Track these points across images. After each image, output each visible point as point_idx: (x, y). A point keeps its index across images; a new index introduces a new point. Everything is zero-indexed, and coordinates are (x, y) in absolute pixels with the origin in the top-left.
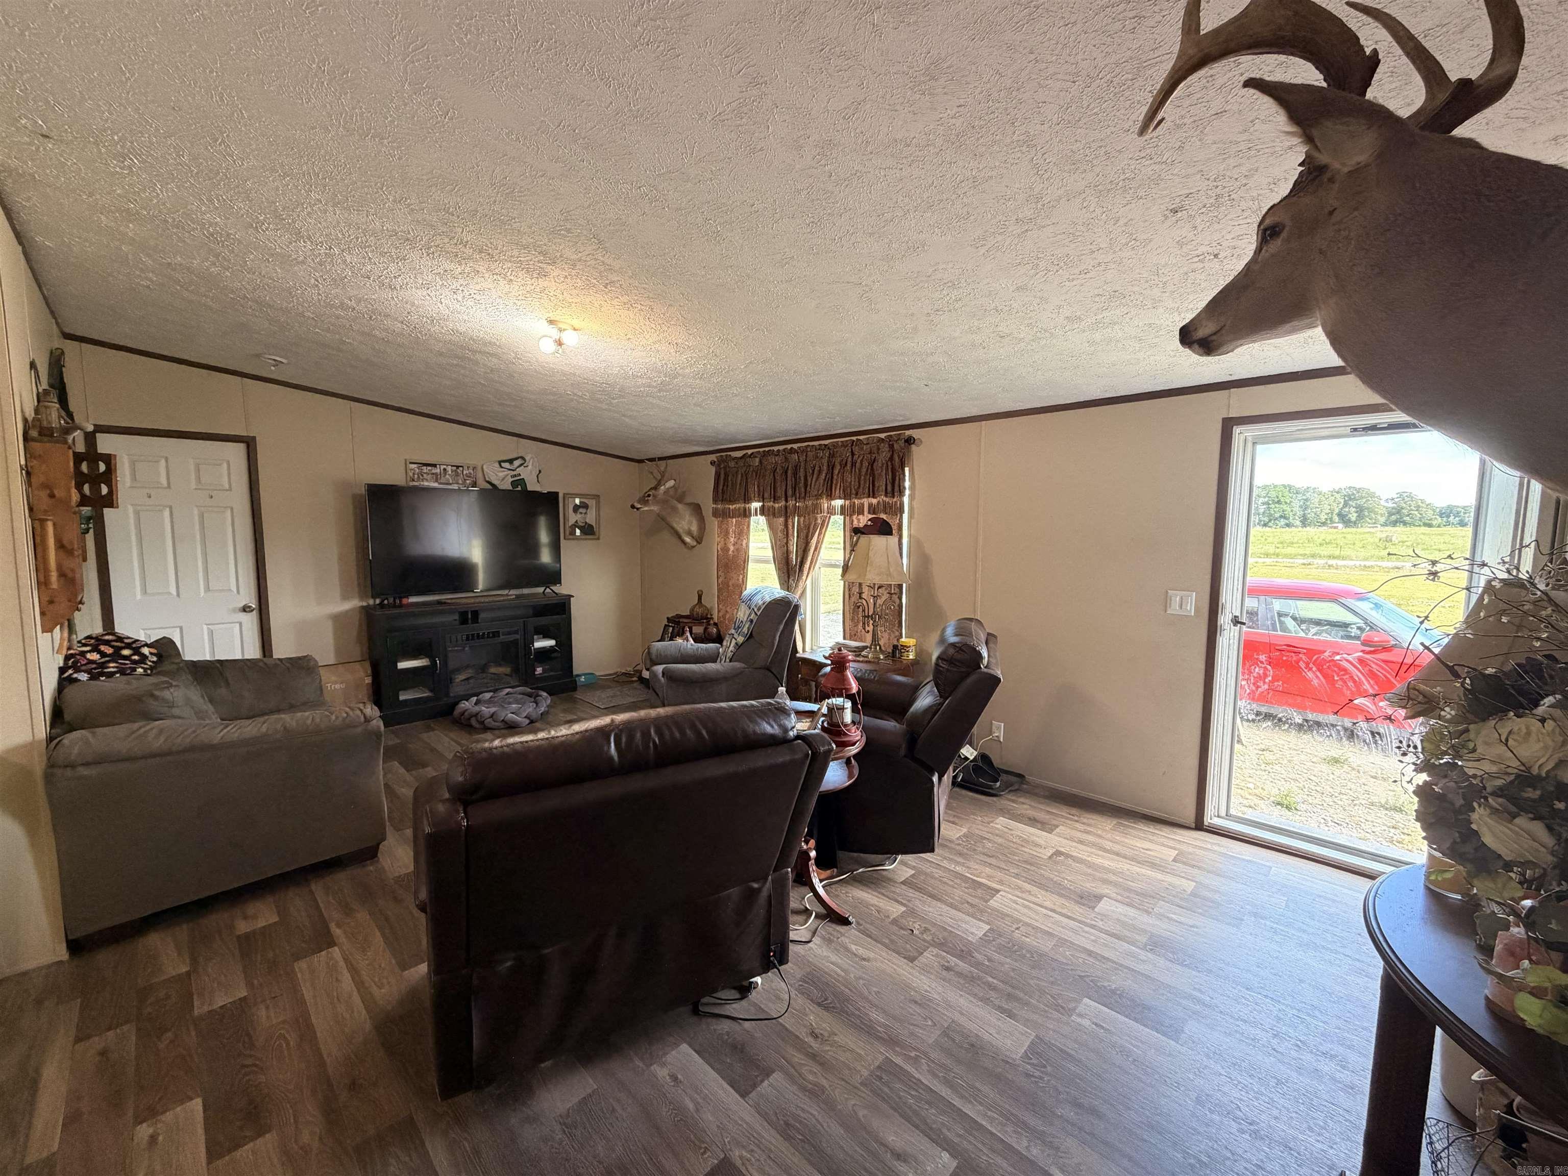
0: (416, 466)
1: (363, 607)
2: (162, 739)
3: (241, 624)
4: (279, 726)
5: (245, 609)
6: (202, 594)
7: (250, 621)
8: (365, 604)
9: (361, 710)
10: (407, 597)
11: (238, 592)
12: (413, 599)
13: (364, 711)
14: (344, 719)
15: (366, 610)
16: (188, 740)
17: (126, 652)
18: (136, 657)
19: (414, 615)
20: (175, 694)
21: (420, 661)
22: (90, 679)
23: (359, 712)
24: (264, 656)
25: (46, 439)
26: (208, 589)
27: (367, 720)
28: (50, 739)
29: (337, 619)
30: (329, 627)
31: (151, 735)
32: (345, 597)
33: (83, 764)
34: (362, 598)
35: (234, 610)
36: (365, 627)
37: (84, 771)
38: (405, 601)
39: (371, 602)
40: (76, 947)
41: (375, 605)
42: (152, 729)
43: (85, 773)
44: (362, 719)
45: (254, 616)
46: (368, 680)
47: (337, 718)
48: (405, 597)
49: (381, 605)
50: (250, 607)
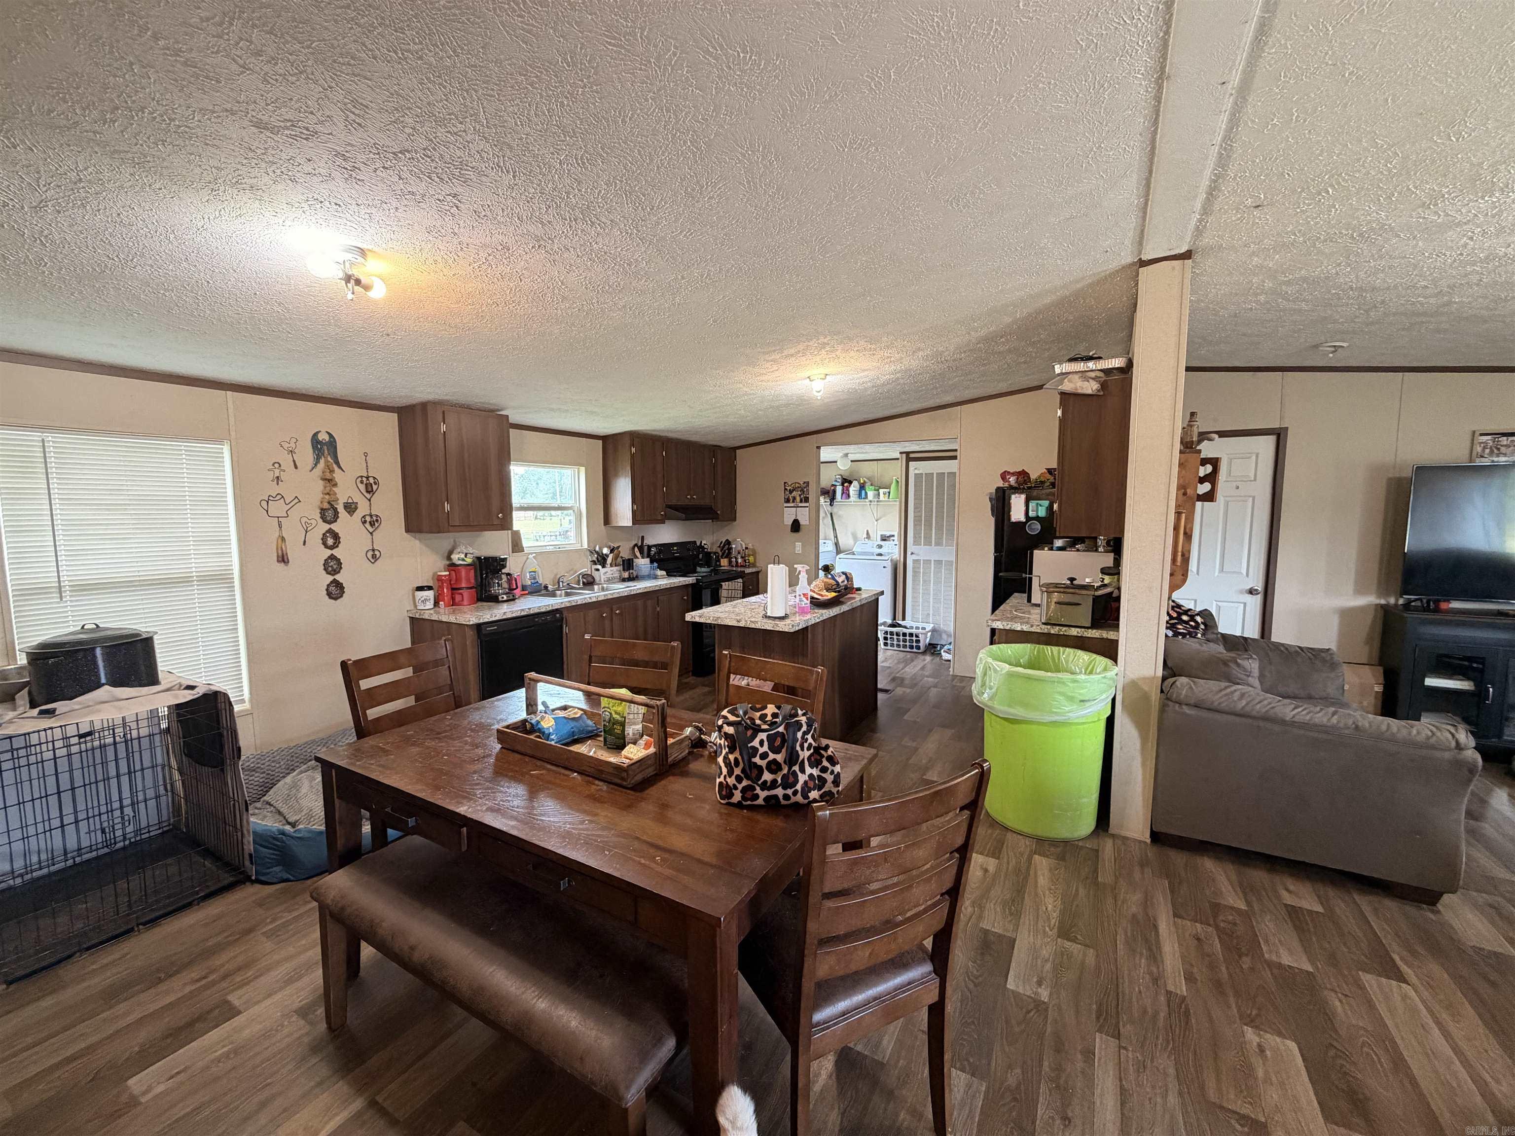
0: (1489, 437)
1: (1382, 606)
2: (1244, 702)
3: (1245, 604)
4: (1350, 722)
5: (1251, 592)
6: (1217, 574)
7: (1255, 602)
8: (1383, 602)
9: (1453, 735)
10: (1448, 601)
11: (1247, 575)
12: (1455, 605)
13: (1457, 736)
14: (1428, 738)
15: (1385, 610)
16: (1264, 710)
17: (1185, 618)
18: (1192, 623)
19: (1448, 623)
20: (1253, 665)
21: (1458, 682)
22: (1174, 636)
23: (1450, 736)
24: (1262, 636)
25: (1188, 450)
26: (1222, 570)
27: (1459, 747)
28: (1164, 679)
29: (1346, 614)
30: (1335, 621)
31: (1236, 696)
32: (1360, 590)
33: (1186, 705)
34: (1380, 595)
35: (1241, 592)
36: (1379, 628)
37: (1186, 709)
38: (1444, 606)
39: (1392, 601)
40: (1156, 837)
41: (1396, 605)
42: (1235, 691)
43: (1188, 712)
44: (1453, 744)
45: (1259, 599)
46: (1379, 688)
47: (1418, 733)
48: (1444, 601)
49: (1407, 606)
50: (1256, 590)
